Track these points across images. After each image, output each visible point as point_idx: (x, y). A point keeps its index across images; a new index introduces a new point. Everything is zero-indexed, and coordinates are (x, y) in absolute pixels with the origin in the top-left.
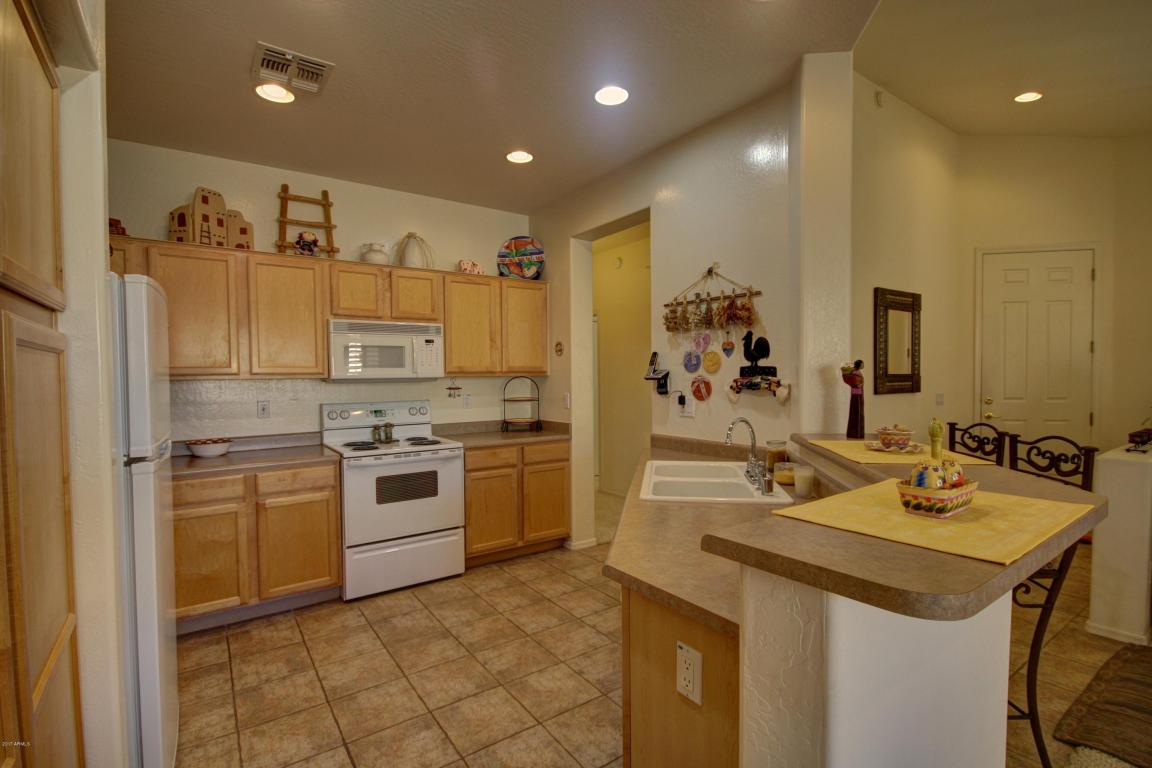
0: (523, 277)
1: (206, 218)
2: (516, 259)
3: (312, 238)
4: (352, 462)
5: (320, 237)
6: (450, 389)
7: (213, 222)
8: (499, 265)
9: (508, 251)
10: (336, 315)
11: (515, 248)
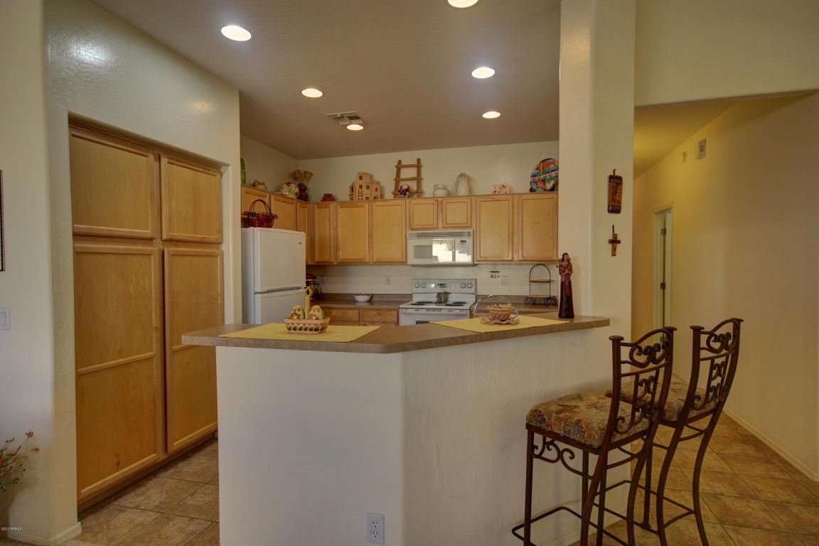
0: (545, 190)
1: (361, 187)
2: (542, 177)
3: (406, 187)
4: (404, 310)
5: (413, 186)
6: (492, 272)
7: (364, 187)
8: (531, 183)
9: (538, 171)
10: (413, 229)
11: (543, 168)
